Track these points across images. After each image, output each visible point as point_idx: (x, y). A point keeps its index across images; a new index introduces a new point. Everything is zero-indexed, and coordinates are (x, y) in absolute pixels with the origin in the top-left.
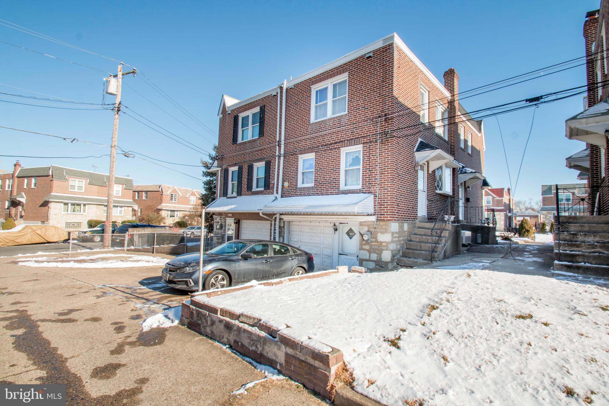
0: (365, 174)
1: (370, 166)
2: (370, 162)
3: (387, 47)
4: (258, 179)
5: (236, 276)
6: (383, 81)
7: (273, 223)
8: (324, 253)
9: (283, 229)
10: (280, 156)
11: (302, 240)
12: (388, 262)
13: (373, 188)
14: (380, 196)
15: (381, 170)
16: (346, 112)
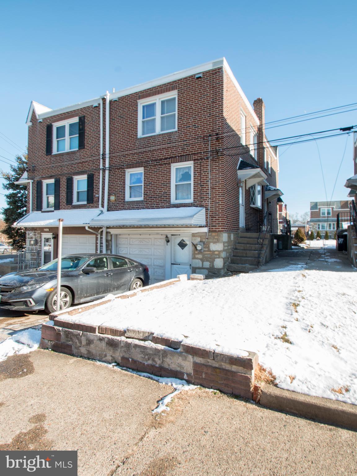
0: (196, 189)
1: (201, 182)
2: (201, 178)
3: (216, 70)
4: (78, 193)
5: (79, 292)
6: (213, 102)
7: (99, 236)
8: (155, 264)
9: (110, 242)
10: (105, 170)
11: (131, 253)
12: (220, 269)
13: (205, 202)
14: (212, 209)
15: (212, 185)
16: (176, 129)
